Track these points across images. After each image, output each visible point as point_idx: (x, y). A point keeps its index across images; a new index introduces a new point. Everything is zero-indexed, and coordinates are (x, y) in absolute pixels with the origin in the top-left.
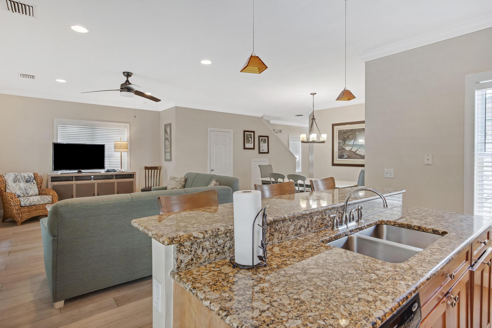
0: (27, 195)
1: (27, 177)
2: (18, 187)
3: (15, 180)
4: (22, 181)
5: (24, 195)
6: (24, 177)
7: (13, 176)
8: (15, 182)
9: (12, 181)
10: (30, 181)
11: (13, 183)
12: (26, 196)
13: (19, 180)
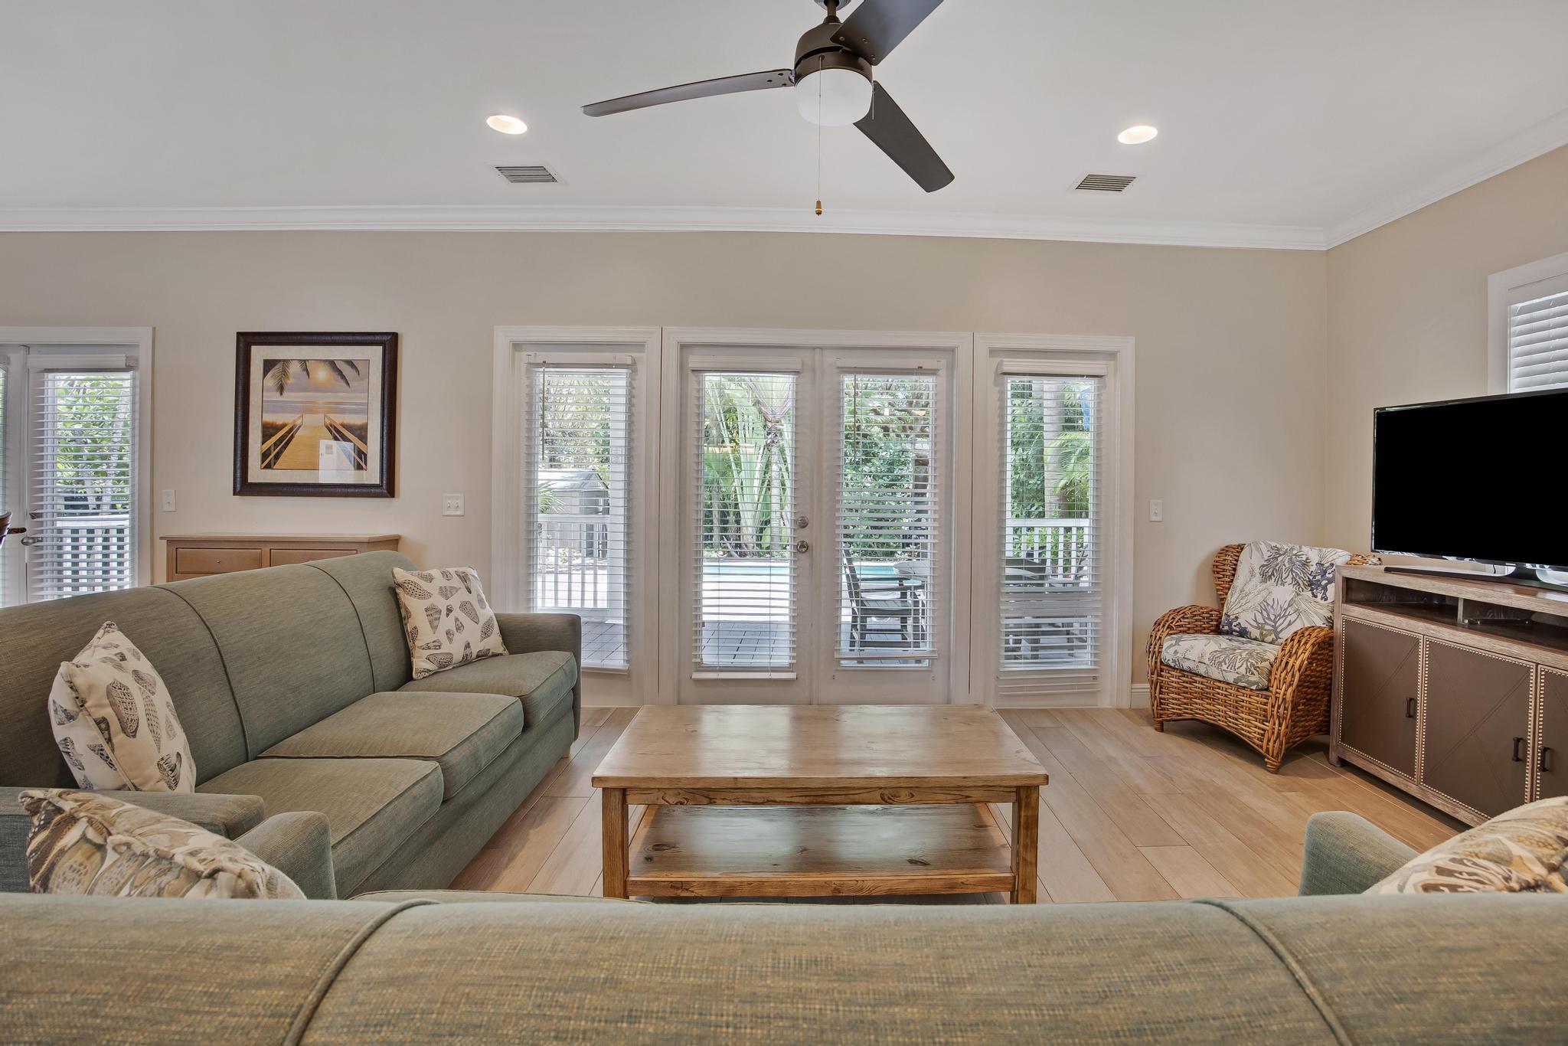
0: (1273, 636)
1: (1313, 568)
2: (1259, 599)
3: (1270, 572)
4: (1289, 580)
5: (1261, 634)
6: (1305, 564)
7: (1266, 555)
8: (1266, 577)
9: (1257, 571)
10: (1318, 584)
11: (1258, 578)
12: (1269, 638)
13: (1280, 571)
